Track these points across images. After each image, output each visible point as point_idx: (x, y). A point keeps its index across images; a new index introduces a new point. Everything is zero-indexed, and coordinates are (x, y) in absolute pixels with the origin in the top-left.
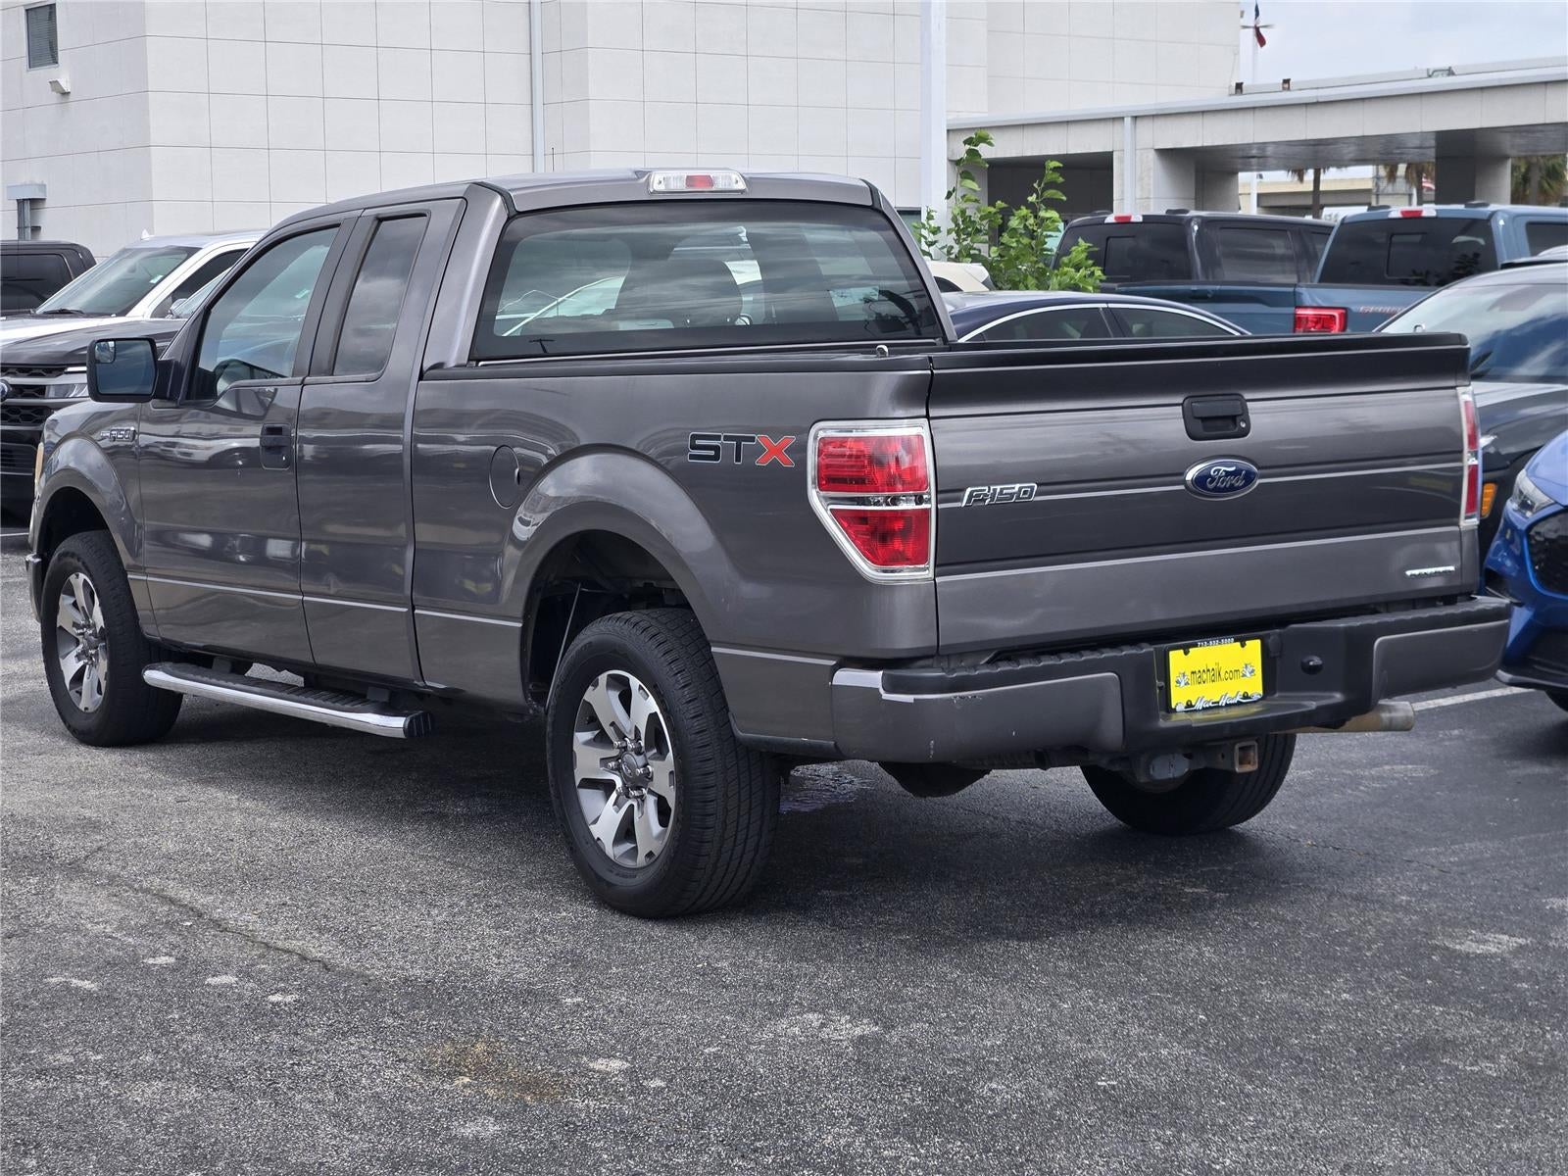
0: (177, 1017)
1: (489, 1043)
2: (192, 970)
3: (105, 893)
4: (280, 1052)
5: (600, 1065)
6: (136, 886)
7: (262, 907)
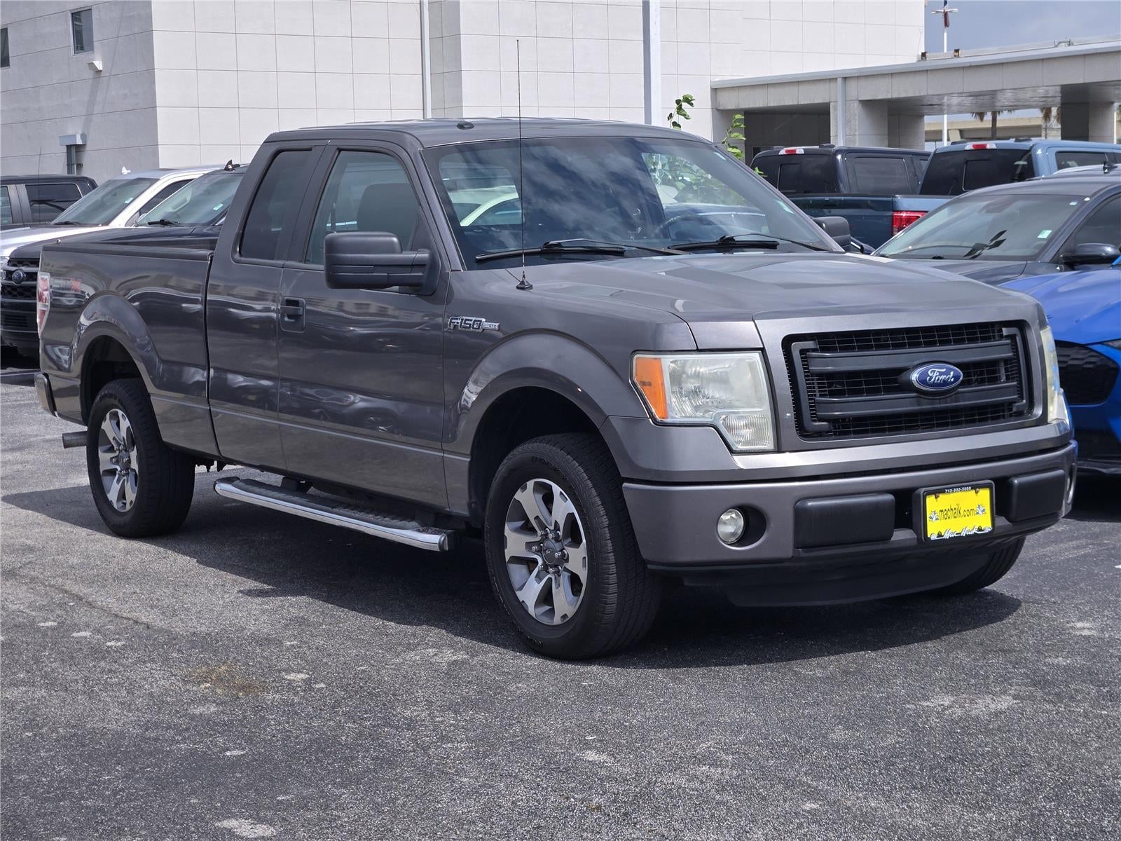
0: (47, 654)
1: (229, 666)
2: (64, 628)
3: (26, 587)
4: (103, 671)
5: (292, 676)
6: (47, 584)
7: (121, 595)
